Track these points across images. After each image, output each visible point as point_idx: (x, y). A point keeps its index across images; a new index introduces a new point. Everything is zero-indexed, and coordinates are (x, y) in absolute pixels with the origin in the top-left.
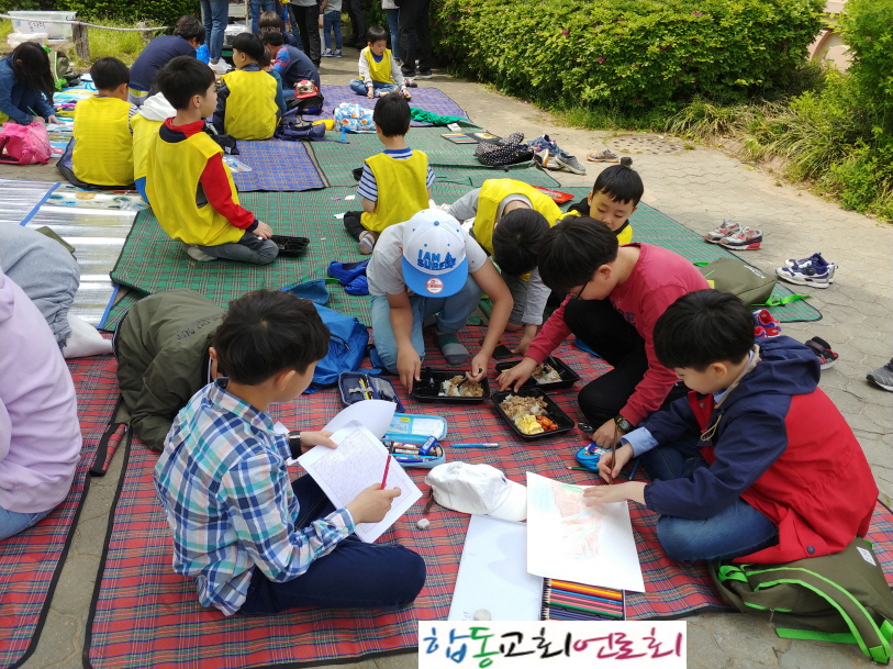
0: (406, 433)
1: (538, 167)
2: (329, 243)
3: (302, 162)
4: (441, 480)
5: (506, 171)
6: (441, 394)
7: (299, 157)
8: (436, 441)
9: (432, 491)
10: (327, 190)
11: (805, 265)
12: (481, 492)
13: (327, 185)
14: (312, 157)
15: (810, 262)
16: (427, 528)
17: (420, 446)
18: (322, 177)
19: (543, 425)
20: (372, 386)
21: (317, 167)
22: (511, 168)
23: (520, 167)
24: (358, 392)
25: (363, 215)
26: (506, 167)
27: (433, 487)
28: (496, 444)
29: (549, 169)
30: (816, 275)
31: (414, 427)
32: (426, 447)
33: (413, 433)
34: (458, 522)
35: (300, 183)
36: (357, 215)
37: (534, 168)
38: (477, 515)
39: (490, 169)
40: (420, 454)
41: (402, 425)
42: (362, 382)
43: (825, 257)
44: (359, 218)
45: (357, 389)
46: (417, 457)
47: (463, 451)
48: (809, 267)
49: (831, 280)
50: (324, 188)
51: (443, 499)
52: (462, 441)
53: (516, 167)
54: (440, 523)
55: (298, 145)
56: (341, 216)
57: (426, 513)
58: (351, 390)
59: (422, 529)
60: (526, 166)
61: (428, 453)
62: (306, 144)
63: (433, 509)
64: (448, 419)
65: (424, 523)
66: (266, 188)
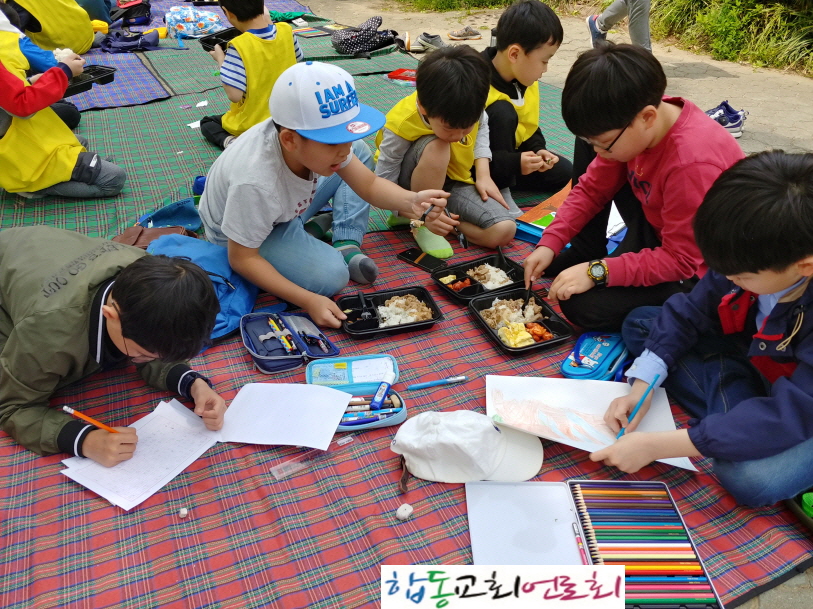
0: (346, 382)
1: (401, 51)
2: (188, 157)
3: (138, 74)
4: (416, 445)
5: (369, 58)
6: (382, 325)
7: (134, 68)
8: (390, 387)
9: (402, 459)
10: (174, 99)
11: (717, 115)
12: (474, 453)
13: (172, 94)
14: (150, 67)
15: (721, 111)
16: (411, 518)
17: (370, 397)
18: (165, 86)
19: (534, 334)
20: (287, 327)
21: (156, 76)
22: (372, 55)
23: (381, 53)
24: (273, 338)
25: (224, 119)
26: (368, 54)
27: (405, 455)
28: (463, 378)
29: (413, 52)
30: (730, 124)
31: (355, 373)
32: (378, 399)
33: (356, 381)
34: (449, 499)
35: (141, 95)
36: (217, 120)
37: (397, 53)
38: (471, 483)
39: (351, 58)
40: (372, 408)
41: (339, 374)
42: (272, 323)
43: (732, 105)
44: (220, 123)
45: (270, 335)
46: (368, 414)
47: (424, 392)
48: (721, 116)
49: (743, 128)
50: (170, 97)
51: (421, 470)
52: (419, 379)
53: (377, 54)
54: (427, 506)
55: (131, 56)
56: (196, 125)
57: (403, 495)
58: (262, 337)
59: (405, 521)
60: (388, 52)
61: (383, 406)
62: (139, 54)
63: (411, 485)
64: (396, 354)
65: (405, 510)
66: (100, 105)
